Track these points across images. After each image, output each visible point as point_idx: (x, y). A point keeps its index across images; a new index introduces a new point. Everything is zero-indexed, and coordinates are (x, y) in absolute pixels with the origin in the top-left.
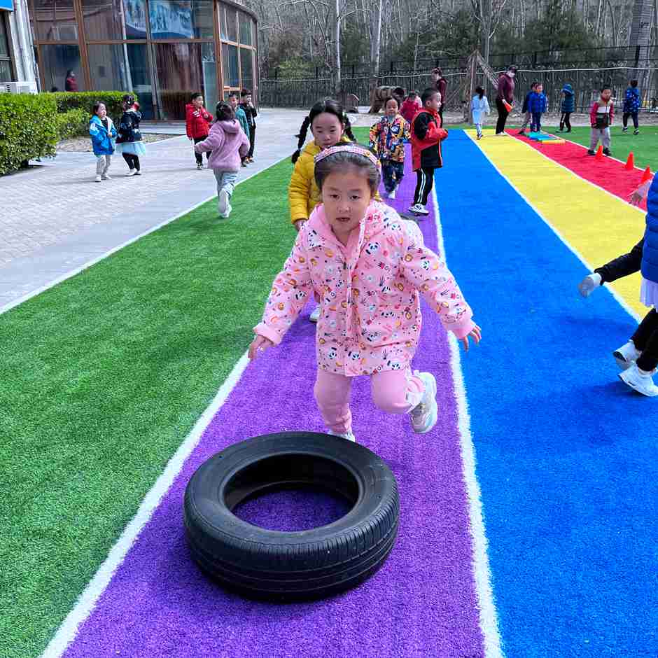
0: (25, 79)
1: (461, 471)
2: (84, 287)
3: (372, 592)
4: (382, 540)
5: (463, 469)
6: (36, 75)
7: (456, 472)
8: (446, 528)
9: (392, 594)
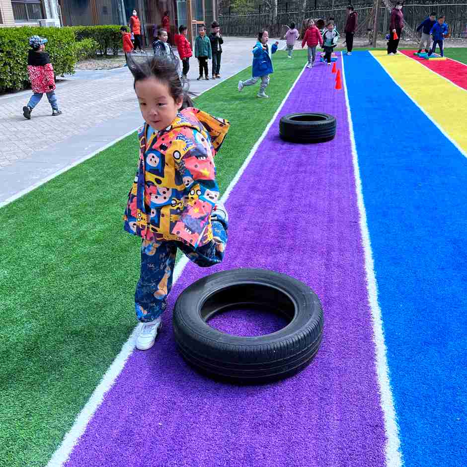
0: (52, 17)
1: (367, 298)
2: (97, 166)
3: (304, 380)
4: (311, 344)
5: (368, 297)
6: (59, 14)
7: (363, 299)
8: (356, 338)
9: (318, 382)
